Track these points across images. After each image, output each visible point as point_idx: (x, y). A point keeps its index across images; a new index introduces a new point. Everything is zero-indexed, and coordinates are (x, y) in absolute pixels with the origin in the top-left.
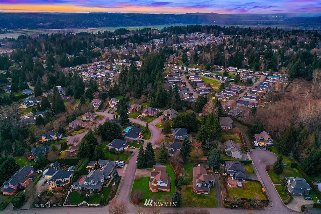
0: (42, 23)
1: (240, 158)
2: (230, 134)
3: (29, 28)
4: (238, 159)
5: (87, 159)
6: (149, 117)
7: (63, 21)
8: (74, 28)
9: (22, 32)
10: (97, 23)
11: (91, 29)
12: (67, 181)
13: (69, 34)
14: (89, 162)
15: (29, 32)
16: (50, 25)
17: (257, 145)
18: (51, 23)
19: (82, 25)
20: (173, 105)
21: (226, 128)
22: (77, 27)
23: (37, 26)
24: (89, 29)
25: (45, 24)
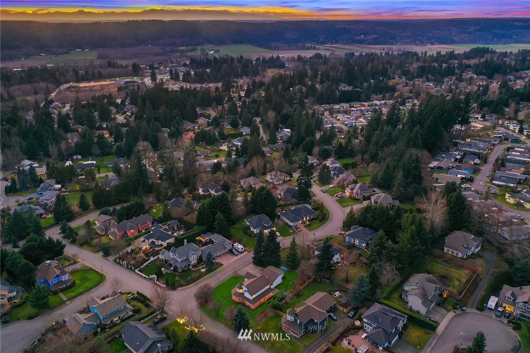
0: (363, 36)
1: (421, 312)
2: (452, 267)
3: (343, 43)
4: (418, 312)
5: (203, 228)
6: (352, 199)
7: (396, 32)
8: (410, 44)
9: (330, 48)
10: (454, 37)
11: (439, 46)
12: (161, 245)
13: (387, 54)
14: (205, 233)
15: (340, 48)
16: (373, 39)
17: (491, 305)
18: (377, 35)
19: (426, 40)
20: (398, 188)
21: (452, 252)
22: (416, 43)
23: (355, 39)
24: (435, 46)
25: (367, 37)
